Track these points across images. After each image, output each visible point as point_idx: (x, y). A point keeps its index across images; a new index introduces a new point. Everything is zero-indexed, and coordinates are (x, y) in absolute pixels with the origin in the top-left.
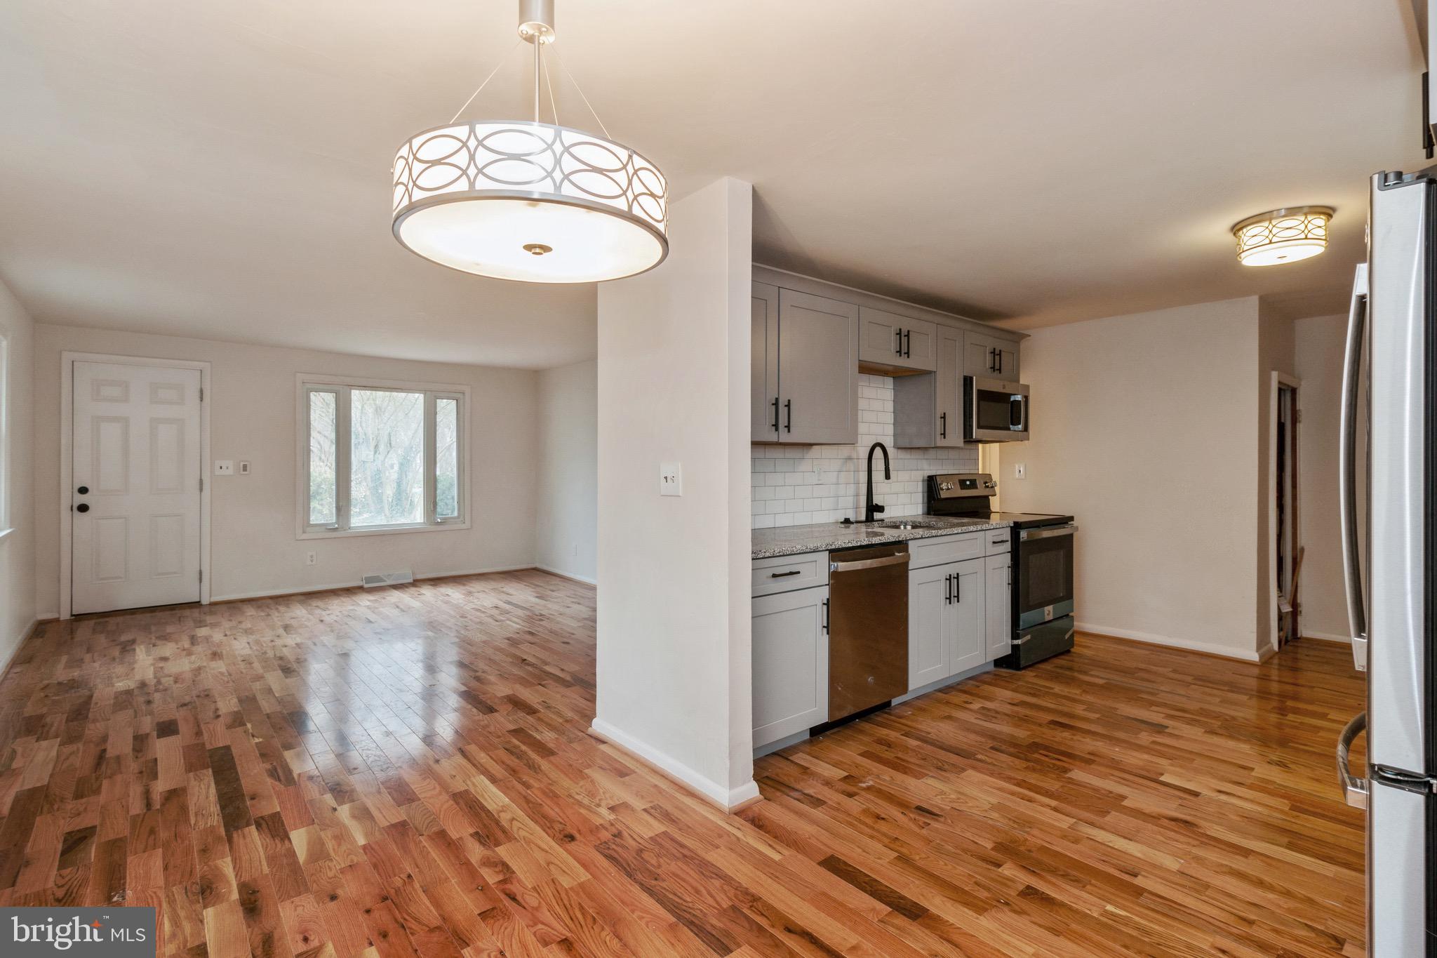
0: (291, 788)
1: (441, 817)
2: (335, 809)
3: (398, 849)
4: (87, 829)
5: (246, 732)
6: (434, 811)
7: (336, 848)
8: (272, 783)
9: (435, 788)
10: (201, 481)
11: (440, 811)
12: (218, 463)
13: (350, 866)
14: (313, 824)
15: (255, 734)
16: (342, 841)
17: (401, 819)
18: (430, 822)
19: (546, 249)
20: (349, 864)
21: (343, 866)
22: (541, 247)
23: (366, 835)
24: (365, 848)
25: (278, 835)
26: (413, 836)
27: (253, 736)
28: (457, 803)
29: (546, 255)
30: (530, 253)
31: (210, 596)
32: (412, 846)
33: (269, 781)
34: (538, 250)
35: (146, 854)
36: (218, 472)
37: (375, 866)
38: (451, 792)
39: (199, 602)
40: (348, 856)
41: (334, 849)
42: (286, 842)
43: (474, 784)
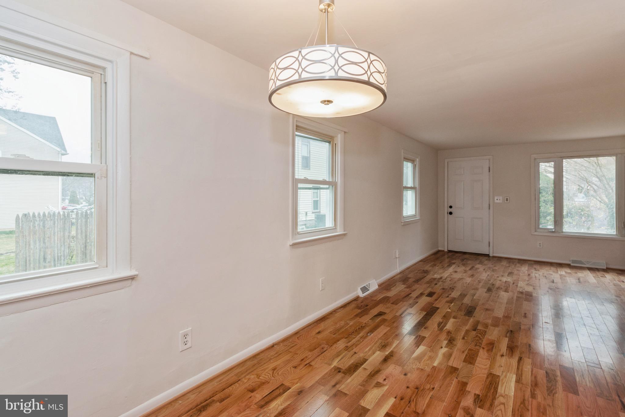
0: (438, 332)
1: (473, 378)
2: (442, 348)
3: (442, 377)
4: (383, 312)
5: (449, 306)
6: (474, 373)
7: (426, 360)
8: (435, 327)
9: (486, 365)
10: (489, 205)
11: (476, 375)
12: (496, 198)
13: (422, 369)
14: (430, 348)
15: (451, 308)
16: (430, 360)
17: (458, 367)
18: (466, 376)
19: (330, 102)
20: (423, 368)
21: (420, 367)
23: (440, 364)
24: (434, 367)
25: (417, 344)
26: (454, 376)
27: (450, 308)
28: (487, 378)
29: (331, 105)
30: (323, 104)
31: (493, 253)
32: (448, 379)
33: (436, 326)
34: (327, 103)
35: (386, 327)
36: (496, 201)
37: (428, 376)
38: (491, 372)
39: (489, 255)
40: (426, 365)
41: (425, 360)
42: (417, 347)
43: (506, 376)
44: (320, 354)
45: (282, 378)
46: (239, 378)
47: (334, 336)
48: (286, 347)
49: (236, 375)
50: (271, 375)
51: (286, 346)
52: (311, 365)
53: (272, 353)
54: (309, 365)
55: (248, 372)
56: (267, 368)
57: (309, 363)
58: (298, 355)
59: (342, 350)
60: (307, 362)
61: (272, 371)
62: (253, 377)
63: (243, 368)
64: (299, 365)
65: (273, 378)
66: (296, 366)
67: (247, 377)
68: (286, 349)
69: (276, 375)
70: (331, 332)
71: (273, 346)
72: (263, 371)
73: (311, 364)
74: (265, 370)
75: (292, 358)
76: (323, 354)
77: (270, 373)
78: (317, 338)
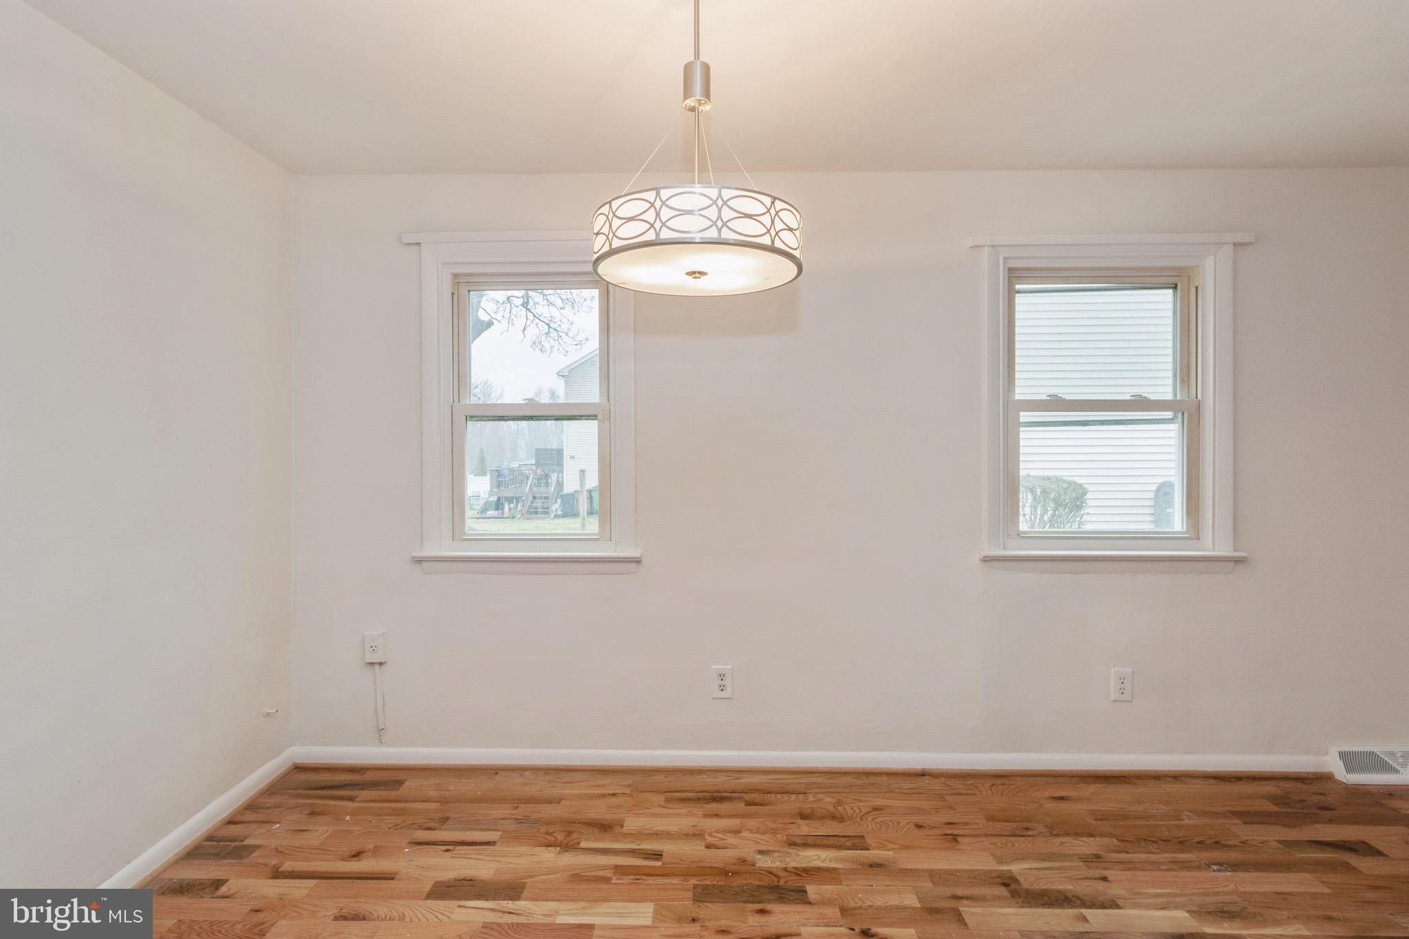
19: (702, 273)
22: (700, 273)
29: (704, 278)
30: (691, 277)
34: (697, 275)
44: (1006, 834)
45: (873, 828)
46: (807, 791)
47: (1093, 822)
48: (946, 788)
49: (808, 784)
50: (861, 814)
51: (950, 786)
52: (957, 841)
53: (907, 785)
54: (955, 838)
55: (830, 790)
56: (866, 801)
57: (957, 835)
58: (953, 812)
59: (1075, 854)
60: (955, 832)
61: (871, 810)
62: (829, 800)
63: (828, 781)
64: (932, 828)
65: (859, 820)
66: (925, 825)
67: (820, 796)
68: (941, 792)
69: (869, 818)
70: (1092, 813)
71: (922, 774)
72: (854, 801)
73: (959, 839)
74: (860, 801)
75: (934, 810)
76: (1013, 839)
77: (862, 810)
78: (1040, 806)
